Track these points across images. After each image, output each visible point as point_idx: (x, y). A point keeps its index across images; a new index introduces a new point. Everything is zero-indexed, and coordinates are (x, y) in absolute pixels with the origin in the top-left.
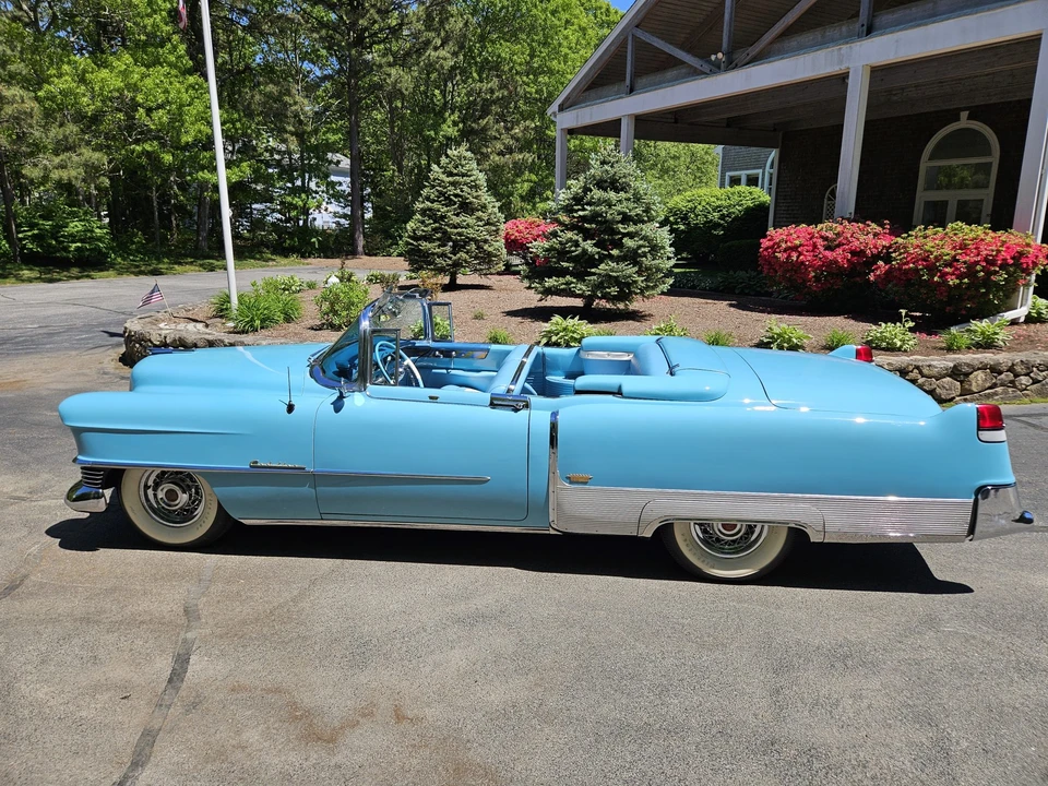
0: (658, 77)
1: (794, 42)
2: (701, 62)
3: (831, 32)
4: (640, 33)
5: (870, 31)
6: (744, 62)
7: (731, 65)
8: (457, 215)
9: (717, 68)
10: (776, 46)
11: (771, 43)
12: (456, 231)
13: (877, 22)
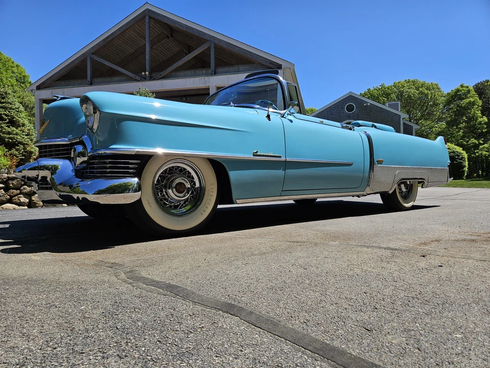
0: (108, 79)
1: (182, 73)
2: (135, 75)
3: (198, 72)
4: (95, 57)
5: (215, 73)
6: (159, 78)
7: (151, 78)
8: (9, 127)
9: (144, 79)
10: (174, 74)
11: (171, 72)
12: (8, 136)
13: (217, 70)
